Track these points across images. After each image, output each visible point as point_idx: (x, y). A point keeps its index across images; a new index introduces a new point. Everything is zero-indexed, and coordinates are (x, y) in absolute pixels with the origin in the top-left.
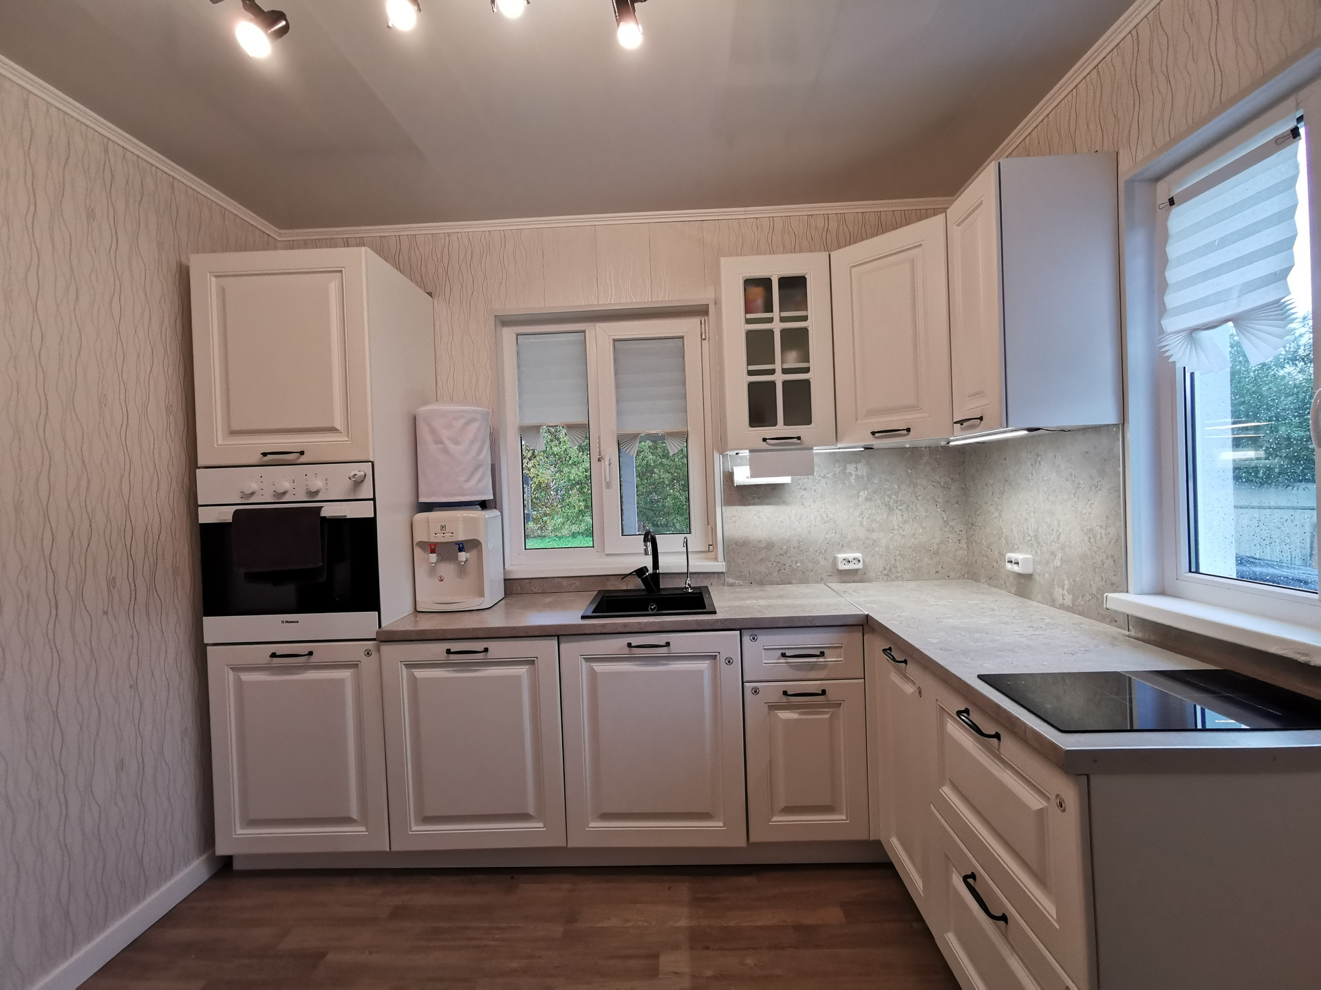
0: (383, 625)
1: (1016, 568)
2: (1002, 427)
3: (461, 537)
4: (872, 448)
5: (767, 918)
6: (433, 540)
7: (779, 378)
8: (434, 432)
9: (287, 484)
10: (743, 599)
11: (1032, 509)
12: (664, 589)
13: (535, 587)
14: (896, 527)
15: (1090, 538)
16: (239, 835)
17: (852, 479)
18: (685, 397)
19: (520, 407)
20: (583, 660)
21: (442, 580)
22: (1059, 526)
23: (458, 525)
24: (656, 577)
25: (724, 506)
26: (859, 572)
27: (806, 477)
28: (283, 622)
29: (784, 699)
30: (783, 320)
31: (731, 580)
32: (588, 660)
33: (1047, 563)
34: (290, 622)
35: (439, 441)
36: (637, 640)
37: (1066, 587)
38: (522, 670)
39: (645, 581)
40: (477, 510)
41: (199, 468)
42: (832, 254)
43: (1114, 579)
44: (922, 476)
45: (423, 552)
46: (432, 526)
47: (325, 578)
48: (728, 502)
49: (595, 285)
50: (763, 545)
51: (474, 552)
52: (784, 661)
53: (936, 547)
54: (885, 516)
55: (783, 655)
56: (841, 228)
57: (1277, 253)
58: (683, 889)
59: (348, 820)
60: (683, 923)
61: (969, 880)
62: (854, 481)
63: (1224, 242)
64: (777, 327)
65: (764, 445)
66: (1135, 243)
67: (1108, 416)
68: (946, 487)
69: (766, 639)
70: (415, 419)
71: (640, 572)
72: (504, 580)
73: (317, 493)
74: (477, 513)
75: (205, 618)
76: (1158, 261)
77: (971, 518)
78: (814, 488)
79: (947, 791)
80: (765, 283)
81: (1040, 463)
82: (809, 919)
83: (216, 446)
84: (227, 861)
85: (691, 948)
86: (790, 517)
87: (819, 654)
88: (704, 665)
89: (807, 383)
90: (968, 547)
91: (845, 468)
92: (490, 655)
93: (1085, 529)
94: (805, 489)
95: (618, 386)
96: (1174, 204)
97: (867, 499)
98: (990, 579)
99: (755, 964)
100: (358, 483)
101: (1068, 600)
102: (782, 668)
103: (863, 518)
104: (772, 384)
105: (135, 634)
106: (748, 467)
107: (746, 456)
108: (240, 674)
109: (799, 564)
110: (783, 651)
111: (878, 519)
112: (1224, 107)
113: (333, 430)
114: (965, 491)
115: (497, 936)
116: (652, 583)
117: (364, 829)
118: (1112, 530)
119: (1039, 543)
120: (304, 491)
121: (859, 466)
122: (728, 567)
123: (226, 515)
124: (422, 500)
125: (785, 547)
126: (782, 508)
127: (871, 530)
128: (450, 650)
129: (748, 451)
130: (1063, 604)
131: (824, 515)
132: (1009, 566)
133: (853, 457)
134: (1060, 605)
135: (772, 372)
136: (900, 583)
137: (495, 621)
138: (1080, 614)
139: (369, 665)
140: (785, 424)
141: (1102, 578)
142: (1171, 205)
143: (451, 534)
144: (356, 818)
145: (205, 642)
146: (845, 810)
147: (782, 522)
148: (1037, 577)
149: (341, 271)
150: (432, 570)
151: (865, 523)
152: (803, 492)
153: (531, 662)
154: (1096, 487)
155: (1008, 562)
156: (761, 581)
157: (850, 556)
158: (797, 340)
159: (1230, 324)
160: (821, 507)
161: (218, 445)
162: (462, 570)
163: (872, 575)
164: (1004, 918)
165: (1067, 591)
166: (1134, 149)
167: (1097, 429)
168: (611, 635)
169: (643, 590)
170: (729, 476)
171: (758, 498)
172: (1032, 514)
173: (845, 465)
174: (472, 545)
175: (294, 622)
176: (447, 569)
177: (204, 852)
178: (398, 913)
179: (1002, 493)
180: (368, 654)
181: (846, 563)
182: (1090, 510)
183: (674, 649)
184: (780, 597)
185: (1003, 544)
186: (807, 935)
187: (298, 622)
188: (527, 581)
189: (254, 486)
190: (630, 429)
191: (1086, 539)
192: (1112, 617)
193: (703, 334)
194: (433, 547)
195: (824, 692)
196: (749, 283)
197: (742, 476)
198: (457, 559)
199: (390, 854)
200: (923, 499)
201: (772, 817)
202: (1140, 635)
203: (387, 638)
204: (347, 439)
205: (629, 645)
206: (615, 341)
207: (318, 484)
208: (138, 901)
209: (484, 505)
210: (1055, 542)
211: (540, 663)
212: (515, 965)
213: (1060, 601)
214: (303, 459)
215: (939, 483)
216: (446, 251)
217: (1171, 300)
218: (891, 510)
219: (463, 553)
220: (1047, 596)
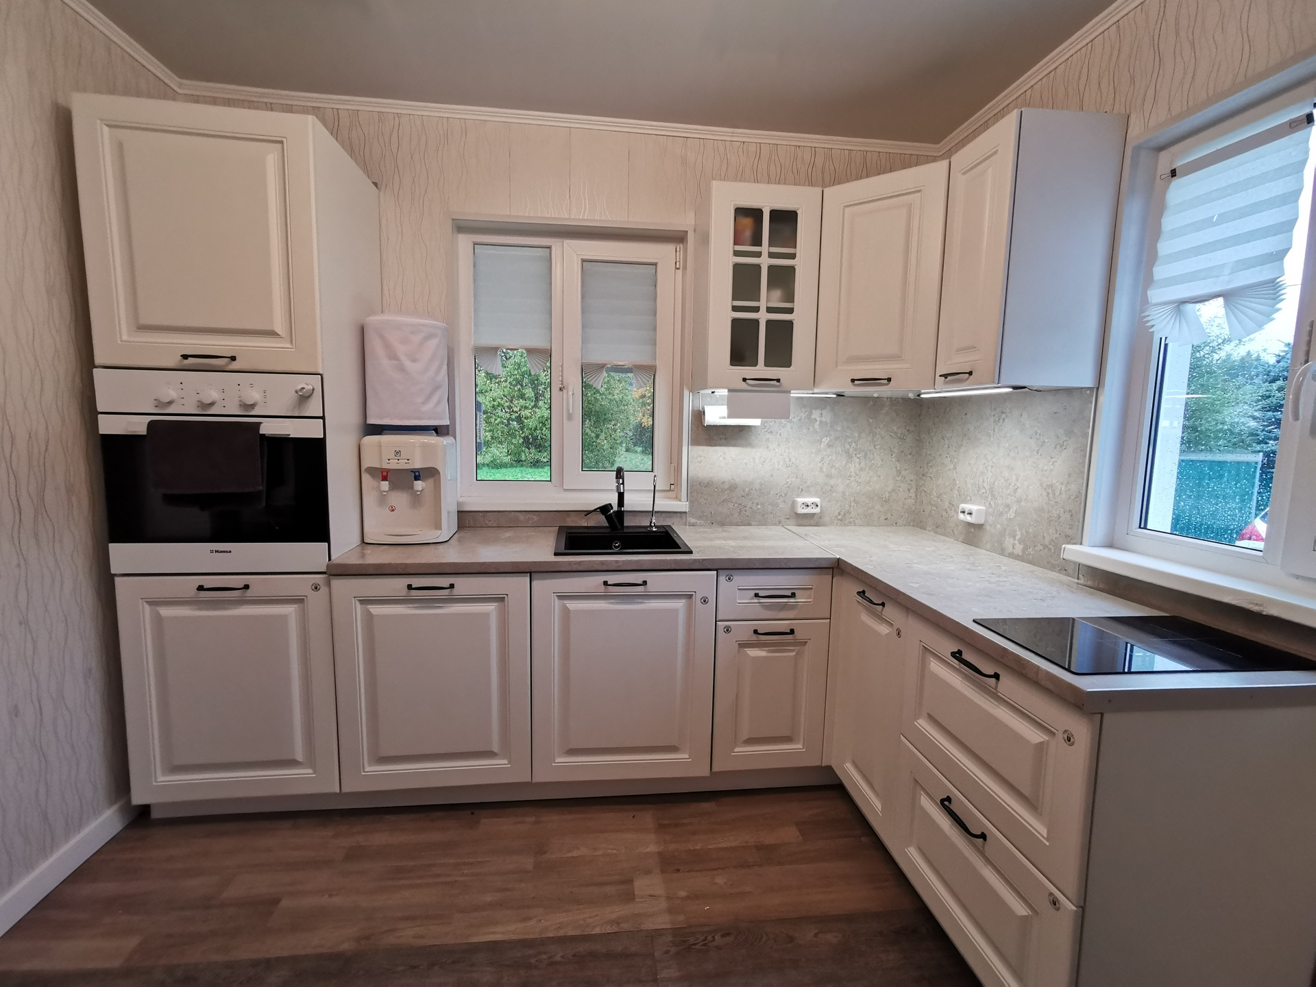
0: (333, 558)
1: (969, 519)
2: (994, 383)
3: (418, 465)
4: (843, 396)
5: (729, 841)
6: (385, 466)
7: (763, 317)
8: (387, 346)
9: (215, 394)
10: (711, 540)
11: (990, 463)
12: (628, 527)
13: (490, 521)
14: (853, 474)
15: (1048, 493)
16: (160, 782)
17: (817, 426)
18: (655, 329)
19: (475, 325)
20: (556, 598)
21: (393, 510)
22: (1017, 480)
23: (414, 451)
24: (620, 514)
25: (692, 445)
26: (816, 516)
27: (773, 420)
28: (212, 551)
29: (755, 637)
30: (771, 255)
31: (693, 520)
32: (561, 597)
33: (1001, 514)
34: (221, 552)
35: (393, 356)
36: (613, 578)
37: (1017, 538)
38: (491, 608)
39: (609, 518)
40: (431, 435)
41: (96, 367)
42: (826, 190)
43: (1070, 532)
44: (881, 426)
45: (371, 479)
46: (382, 450)
47: (264, 504)
48: (695, 441)
49: (568, 196)
50: (727, 486)
51: (430, 482)
52: (757, 601)
53: (887, 495)
54: (844, 463)
55: (757, 595)
56: (827, 164)
57: (1275, 234)
58: (647, 817)
59: (292, 763)
60: (652, 848)
61: (945, 803)
62: (817, 427)
63: (1224, 218)
64: (765, 262)
65: (743, 385)
66: (1133, 211)
67: (1085, 379)
68: (902, 439)
69: (742, 580)
70: (362, 331)
71: (605, 509)
72: (458, 512)
73: (253, 406)
74: (432, 439)
75: (110, 544)
76: (1152, 232)
77: (922, 469)
78: (779, 432)
79: (923, 724)
80: (756, 214)
81: (1003, 420)
82: (769, 838)
83: (119, 342)
84: (145, 810)
85: (663, 872)
86: (754, 459)
87: (790, 595)
88: (680, 604)
89: (790, 324)
90: (916, 496)
91: (811, 413)
92: (456, 591)
93: (1044, 485)
94: (772, 432)
95: (584, 311)
96: (1175, 175)
97: (829, 446)
98: (937, 527)
99: (725, 883)
100: (304, 398)
101: (1019, 549)
102: (756, 608)
103: (823, 464)
104: (756, 322)
105: (22, 563)
106: (726, 407)
107: (724, 395)
108: (158, 608)
109: (759, 507)
110: (757, 592)
111: (837, 466)
112: (1250, 81)
113: (272, 334)
114: (919, 442)
115: (466, 872)
116: (616, 521)
117: (310, 771)
118: (1073, 487)
119: (993, 496)
120: (236, 401)
121: (824, 412)
122: (691, 507)
123: (139, 426)
124: (371, 421)
125: (747, 489)
126: (747, 450)
127: (829, 476)
128: (411, 585)
129: (726, 390)
130: (1013, 553)
131: (787, 459)
132: (961, 516)
133: (822, 403)
134: (1009, 554)
135: (757, 309)
136: (853, 528)
137: (452, 555)
138: (1030, 562)
139: (317, 601)
140: (766, 365)
141: (1056, 531)
142: (1172, 176)
143: (407, 461)
144: (301, 760)
145: (113, 571)
146: (802, 740)
147: (746, 464)
148: (988, 527)
149: (282, 142)
150: (382, 499)
151: (824, 470)
152: (769, 436)
153: (501, 599)
154: (1061, 446)
155: (961, 512)
156: (723, 522)
157: (809, 500)
158: (783, 278)
159: (1221, 300)
160: (785, 451)
161: (121, 341)
162: (416, 500)
163: (826, 519)
164: (983, 836)
165: (1019, 540)
166: (1147, 115)
167: (1069, 391)
168: (587, 573)
169: (606, 527)
170: (699, 415)
171: (725, 439)
172: (989, 468)
173: (811, 411)
174: (430, 473)
175: (227, 552)
176: (400, 499)
177: (115, 803)
178: (353, 855)
179: (960, 446)
180: (316, 588)
181: (805, 507)
182: (1052, 467)
183: (650, 589)
184: (745, 538)
185: (955, 495)
186: (768, 854)
187: (230, 552)
188: (481, 514)
189: (172, 394)
190: (596, 358)
191: (1045, 494)
192: (1064, 567)
193: (678, 263)
194: (385, 474)
195: (792, 632)
196: (740, 212)
197: (716, 415)
198: (413, 488)
199: (341, 795)
200: (880, 449)
201: (735, 747)
202: (1089, 583)
203: (338, 571)
204: (289, 346)
205: (605, 583)
206: (583, 261)
207: (254, 396)
208: (46, 857)
209: (438, 430)
210: (1012, 496)
211: (511, 601)
212: (489, 898)
213: (1010, 550)
214: (235, 365)
215: (896, 433)
216: (395, 134)
217: (1160, 272)
218: (850, 457)
219: (419, 482)
220: (996, 545)
